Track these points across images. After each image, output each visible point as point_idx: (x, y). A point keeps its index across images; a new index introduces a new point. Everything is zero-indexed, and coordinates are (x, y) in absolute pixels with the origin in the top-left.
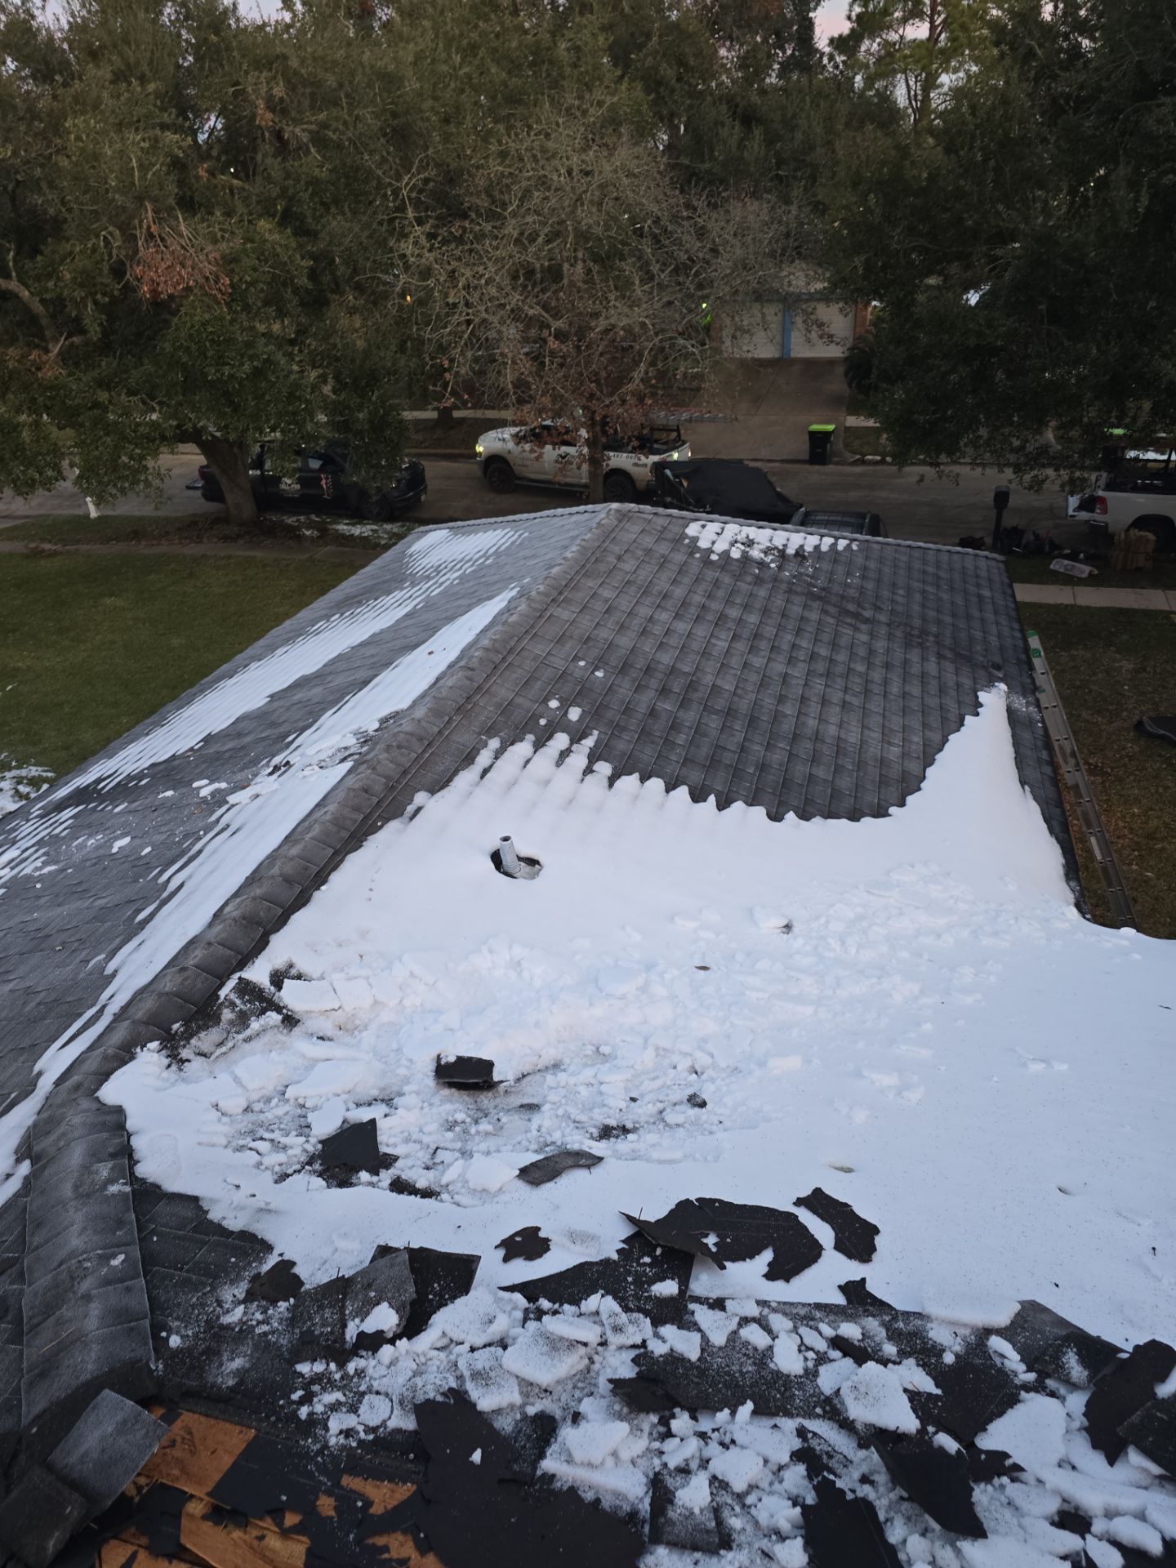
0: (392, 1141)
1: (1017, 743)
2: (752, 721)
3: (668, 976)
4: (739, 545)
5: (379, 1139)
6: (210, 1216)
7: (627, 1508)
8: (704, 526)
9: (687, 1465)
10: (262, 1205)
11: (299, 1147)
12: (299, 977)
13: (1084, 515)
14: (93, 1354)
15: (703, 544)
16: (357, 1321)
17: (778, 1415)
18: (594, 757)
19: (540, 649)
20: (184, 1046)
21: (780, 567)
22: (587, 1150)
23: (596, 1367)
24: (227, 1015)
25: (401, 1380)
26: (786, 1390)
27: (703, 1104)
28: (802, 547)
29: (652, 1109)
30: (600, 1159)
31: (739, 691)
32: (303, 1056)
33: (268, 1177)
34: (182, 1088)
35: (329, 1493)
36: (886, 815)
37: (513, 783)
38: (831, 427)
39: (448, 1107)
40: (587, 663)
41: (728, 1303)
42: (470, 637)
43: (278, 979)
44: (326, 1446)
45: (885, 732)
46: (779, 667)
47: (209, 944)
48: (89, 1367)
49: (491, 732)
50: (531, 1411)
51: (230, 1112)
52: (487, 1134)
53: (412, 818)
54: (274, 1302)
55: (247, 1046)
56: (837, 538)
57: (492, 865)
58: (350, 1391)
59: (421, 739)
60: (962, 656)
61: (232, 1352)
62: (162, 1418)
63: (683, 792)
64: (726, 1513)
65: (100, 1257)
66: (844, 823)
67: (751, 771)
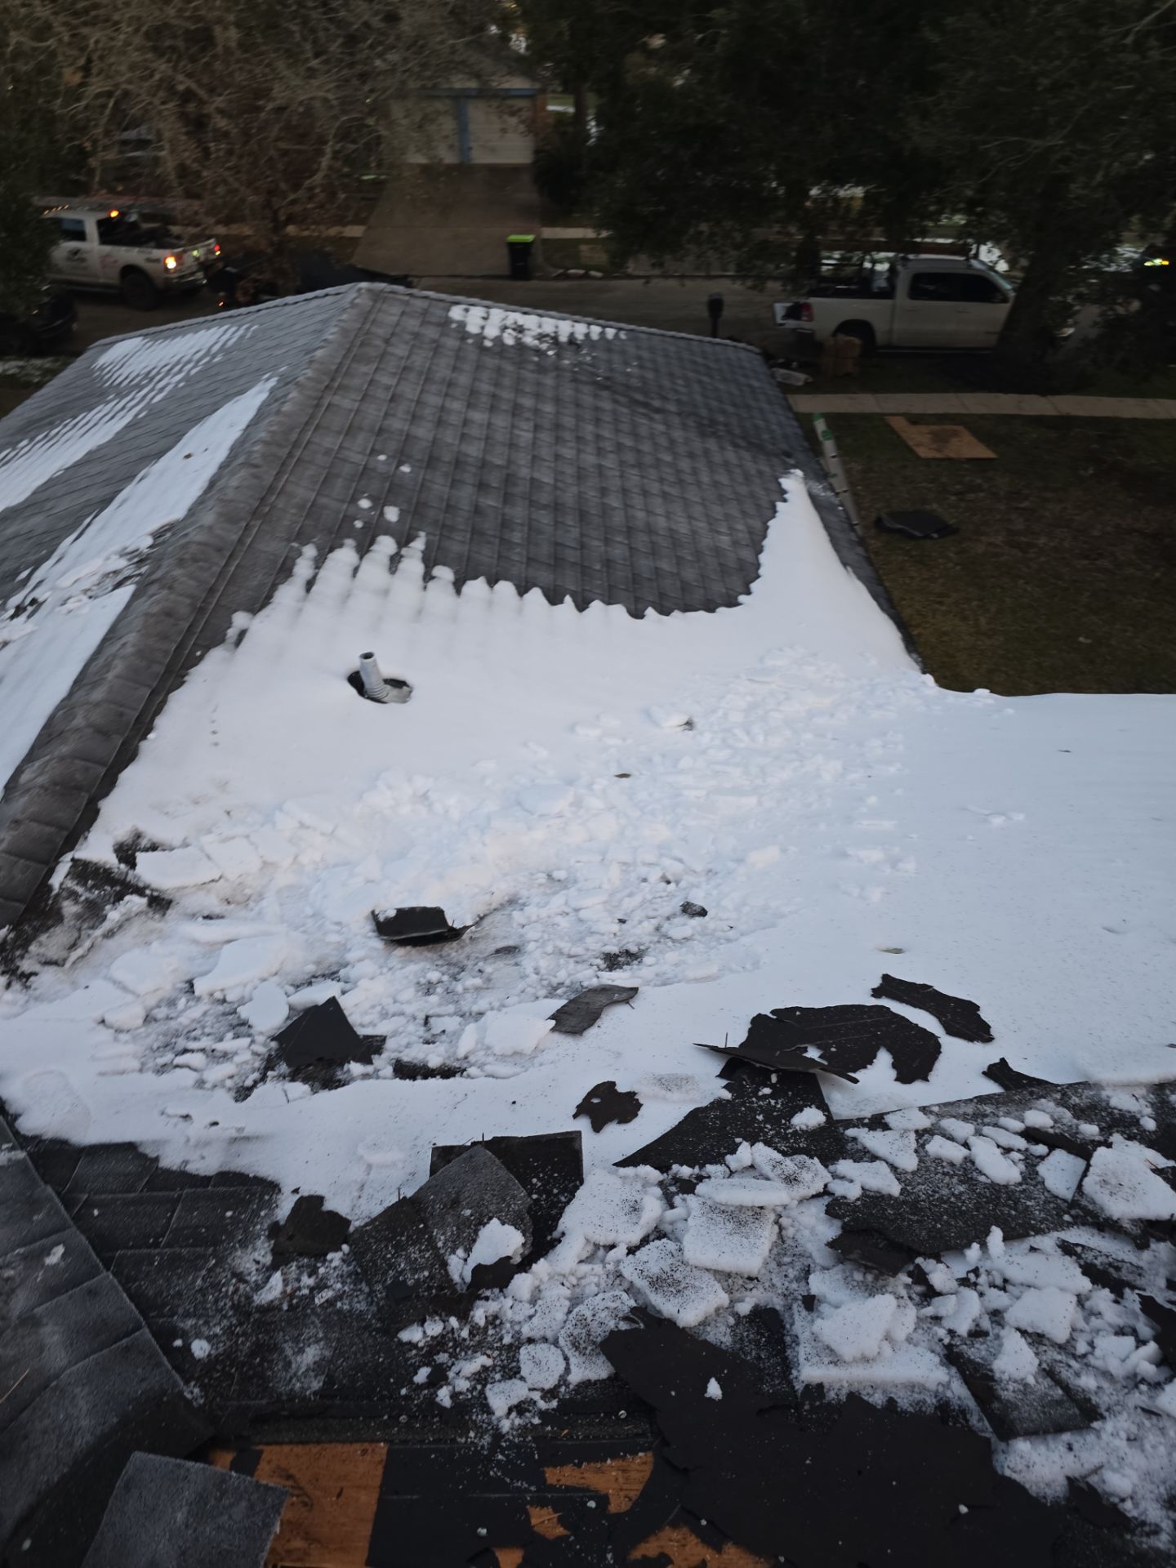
0: (367, 1019)
1: (827, 527)
2: (583, 516)
3: (596, 787)
4: (509, 331)
5: (351, 1020)
6: (164, 1163)
7: (931, 1401)
8: (467, 310)
9: (977, 1325)
10: (234, 1134)
11: (245, 1053)
12: (154, 848)
13: (791, 323)
14: (82, 1403)
15: (473, 328)
16: (460, 1252)
17: (1028, 1235)
18: (430, 561)
19: (329, 442)
20: (22, 957)
21: (557, 355)
22: (610, 983)
23: (790, 1232)
24: (69, 908)
25: (560, 1316)
26: (1016, 1203)
27: (703, 913)
28: (572, 334)
29: (648, 926)
30: (635, 990)
31: (560, 485)
32: (195, 942)
33: (224, 1098)
34: (39, 1010)
35: (541, 1503)
36: (738, 604)
37: (347, 596)
38: (529, 238)
39: (412, 968)
40: (389, 457)
41: (889, 1119)
42: (235, 434)
43: (127, 853)
44: (498, 1436)
45: (711, 521)
46: (590, 459)
47: (17, 822)
48: (84, 1423)
49: (303, 538)
50: (744, 1308)
51: (126, 1027)
52: (478, 989)
53: (238, 642)
54: (321, 1256)
55: (110, 943)
56: (604, 327)
57: (353, 691)
58: (492, 1348)
59: (219, 550)
60: (754, 445)
61: (296, 1340)
62: (234, 1466)
63: (535, 594)
64: (1065, 1374)
65: (24, 1257)
66: (701, 615)
67: (598, 567)
